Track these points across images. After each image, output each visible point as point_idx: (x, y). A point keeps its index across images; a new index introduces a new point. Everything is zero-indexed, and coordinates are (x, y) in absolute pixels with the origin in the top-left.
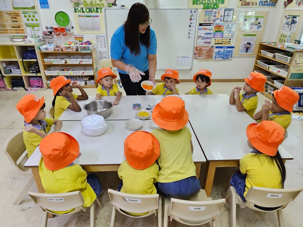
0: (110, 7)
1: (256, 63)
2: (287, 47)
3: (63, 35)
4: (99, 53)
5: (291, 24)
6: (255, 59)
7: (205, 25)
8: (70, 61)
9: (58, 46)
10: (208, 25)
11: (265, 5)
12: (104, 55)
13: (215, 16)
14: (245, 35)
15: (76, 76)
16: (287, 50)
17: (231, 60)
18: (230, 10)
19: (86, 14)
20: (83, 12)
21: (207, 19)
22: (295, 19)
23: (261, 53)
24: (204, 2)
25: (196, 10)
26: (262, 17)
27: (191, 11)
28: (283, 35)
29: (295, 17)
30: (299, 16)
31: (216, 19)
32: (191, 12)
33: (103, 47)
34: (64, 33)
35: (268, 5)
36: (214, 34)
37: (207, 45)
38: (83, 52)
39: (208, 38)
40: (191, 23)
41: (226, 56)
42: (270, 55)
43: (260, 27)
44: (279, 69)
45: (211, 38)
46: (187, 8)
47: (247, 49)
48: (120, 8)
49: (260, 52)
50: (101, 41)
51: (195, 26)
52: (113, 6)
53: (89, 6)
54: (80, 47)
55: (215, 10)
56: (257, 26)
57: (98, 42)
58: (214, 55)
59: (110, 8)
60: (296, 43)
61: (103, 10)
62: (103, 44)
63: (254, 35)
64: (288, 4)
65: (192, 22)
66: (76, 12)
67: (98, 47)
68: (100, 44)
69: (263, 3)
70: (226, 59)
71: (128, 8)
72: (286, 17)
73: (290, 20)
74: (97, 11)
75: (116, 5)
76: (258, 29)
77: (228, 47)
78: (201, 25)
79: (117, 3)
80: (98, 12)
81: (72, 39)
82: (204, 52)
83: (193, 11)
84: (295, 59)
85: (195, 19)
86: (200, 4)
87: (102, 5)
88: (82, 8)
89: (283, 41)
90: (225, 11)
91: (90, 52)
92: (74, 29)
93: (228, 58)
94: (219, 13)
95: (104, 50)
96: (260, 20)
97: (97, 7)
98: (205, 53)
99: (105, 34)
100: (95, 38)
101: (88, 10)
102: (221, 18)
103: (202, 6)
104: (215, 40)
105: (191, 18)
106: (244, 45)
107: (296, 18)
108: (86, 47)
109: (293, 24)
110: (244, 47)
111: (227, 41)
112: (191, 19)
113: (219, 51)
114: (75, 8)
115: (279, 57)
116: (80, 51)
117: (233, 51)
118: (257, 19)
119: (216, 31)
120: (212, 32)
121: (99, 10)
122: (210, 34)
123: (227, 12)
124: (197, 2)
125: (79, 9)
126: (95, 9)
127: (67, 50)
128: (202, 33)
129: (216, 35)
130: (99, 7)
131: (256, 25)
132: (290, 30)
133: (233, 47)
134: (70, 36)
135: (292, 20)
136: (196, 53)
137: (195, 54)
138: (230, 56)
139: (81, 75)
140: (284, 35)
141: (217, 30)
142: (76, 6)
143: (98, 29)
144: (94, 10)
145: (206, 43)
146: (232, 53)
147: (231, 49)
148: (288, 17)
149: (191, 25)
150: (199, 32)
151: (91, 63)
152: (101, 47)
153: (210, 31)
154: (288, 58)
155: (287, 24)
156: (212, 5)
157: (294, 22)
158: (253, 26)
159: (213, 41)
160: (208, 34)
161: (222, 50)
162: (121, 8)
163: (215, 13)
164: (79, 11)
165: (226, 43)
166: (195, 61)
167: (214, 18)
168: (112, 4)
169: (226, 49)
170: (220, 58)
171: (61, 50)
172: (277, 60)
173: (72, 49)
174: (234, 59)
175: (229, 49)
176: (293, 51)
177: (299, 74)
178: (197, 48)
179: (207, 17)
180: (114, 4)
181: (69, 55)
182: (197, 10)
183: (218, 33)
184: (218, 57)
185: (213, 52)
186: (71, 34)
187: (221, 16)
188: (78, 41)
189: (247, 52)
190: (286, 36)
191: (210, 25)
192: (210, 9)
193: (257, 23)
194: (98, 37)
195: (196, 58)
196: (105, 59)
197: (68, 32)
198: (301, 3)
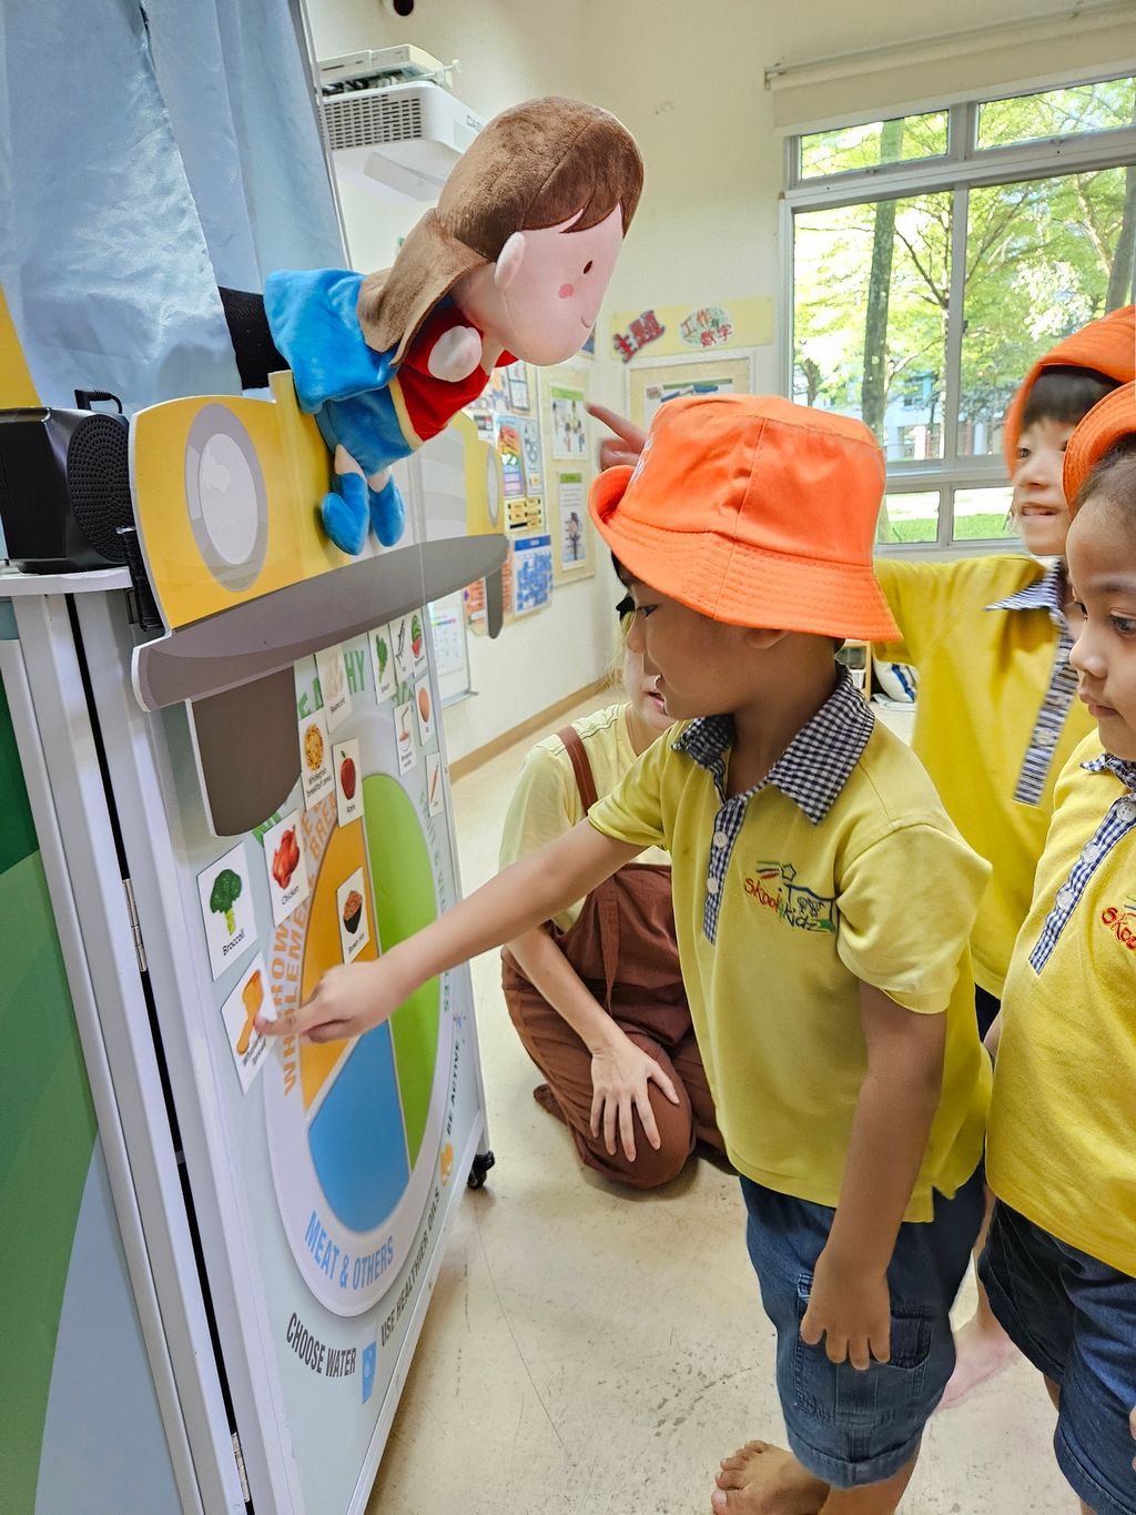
14: (562, 479)
17: (551, 604)
26: (581, 397)
30: (730, 381)
41: (540, 585)
43: (583, 440)
47: (575, 544)
56: (577, 434)
58: (515, 588)
64: (642, 343)
70: (541, 601)
76: (580, 449)
77: (540, 542)
93: (546, 597)
96: (579, 410)
102: (505, 393)
104: (509, 506)
106: (567, 527)
110: (567, 535)
111: (535, 510)
113: (525, 566)
117: (552, 560)
131: (575, 431)
136: (469, 592)
137: (466, 596)
138: (549, 584)
146: (550, 567)
147: (547, 550)
148: (667, 393)
158: (571, 435)
161: (530, 557)
165: (533, 519)
166: (470, 637)
169: (538, 552)
170: (531, 601)
174: (556, 599)
175: (542, 551)
184: (526, 598)
185: (511, 572)
187: (503, 383)
189: (575, 557)
191: (485, 428)
193: (575, 423)
195: (470, 621)
198: (716, 336)
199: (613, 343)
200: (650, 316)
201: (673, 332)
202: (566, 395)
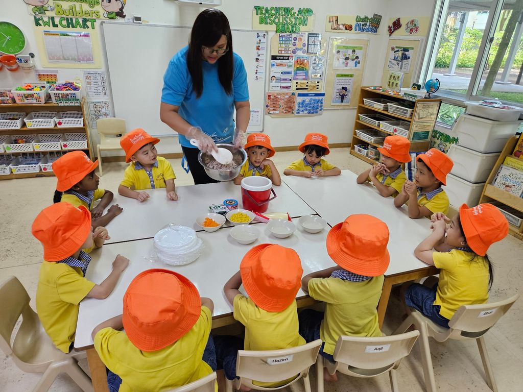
0: (112, 18)
1: (358, 118)
2: (405, 94)
3: (11, 70)
4: (91, 105)
5: (402, 59)
6: (355, 112)
7: (281, 58)
8: (33, 124)
9: (4, 93)
10: (285, 58)
11: (362, 30)
12: (104, 111)
13: (294, 45)
14: (338, 76)
15: (44, 153)
16: (405, 98)
17: (321, 114)
18: (316, 35)
19: (60, 29)
20: (55, 26)
21: (283, 49)
22: (407, 53)
23: (364, 104)
24: (277, 20)
25: (266, 34)
26: (361, 48)
27: (258, 34)
28: (392, 77)
29: (406, 50)
30: (413, 49)
31: (297, 48)
32: (258, 36)
33: (102, 94)
34: (14, 67)
35: (367, 30)
36: (295, 74)
37: (285, 91)
38: (62, 105)
39: (286, 80)
40: (259, 55)
41: (313, 108)
42: (378, 106)
43: (359, 63)
44: (395, 127)
45: (290, 80)
46: (251, 29)
47: (343, 97)
48: (132, 21)
49: (363, 102)
50: (96, 83)
51: (265, 60)
52: (118, 18)
53: (68, 13)
54: (55, 94)
55: (294, 35)
56: (355, 61)
57: (91, 84)
58: (296, 107)
59: (112, 21)
60: (415, 87)
61: (97, 24)
62: (101, 90)
63: (351, 76)
64: (395, 30)
65: (260, 52)
66: (37, 24)
67: (90, 93)
68: (93, 88)
69: (361, 26)
70: (313, 113)
71: (148, 22)
72: (393, 49)
73: (400, 53)
74: (85, 26)
75: (124, 17)
76: (356, 66)
77: (316, 95)
78: (274, 58)
79: (125, 11)
80: (88, 27)
81: (31, 79)
82: (281, 103)
83: (261, 34)
84: (418, 111)
85: (265, 48)
86: (271, 24)
87: (94, 14)
88: (53, 19)
89: (394, 84)
90: (308, 37)
91: (78, 104)
92: (34, 58)
93: (317, 112)
94: (301, 39)
95: (104, 100)
96: (358, 53)
97: (84, 17)
98: (283, 104)
99: (103, 69)
100: (82, 77)
101: (64, 23)
102: (304, 48)
103: (274, 27)
104: (297, 83)
105: (259, 46)
106: (338, 91)
107: (408, 51)
108: (68, 95)
109: (404, 60)
110: (338, 94)
111: (314, 85)
112: (258, 48)
113: (304, 101)
114: (35, 18)
115: (393, 109)
116: (54, 102)
117: (323, 101)
118: (354, 51)
119: (298, 69)
120: (291, 70)
121: (89, 24)
122: (289, 73)
123: (312, 39)
124: (266, 21)
125: (46, 19)
126: (81, 21)
127: (26, 101)
128: (277, 71)
129: (297, 75)
130: (89, 17)
131: (353, 60)
132: (401, 69)
133: (323, 95)
134: (26, 73)
135: (403, 54)
136: (269, 105)
137: (267, 106)
138: (319, 108)
139: (60, 149)
140: (394, 77)
141: (298, 66)
142: (37, 13)
143: (89, 59)
144: (78, 22)
145: (284, 87)
146: (322, 103)
147: (320, 98)
148: (396, 49)
149: (258, 57)
150: (272, 69)
151: (82, 126)
152: (98, 94)
153: (289, 69)
154: (407, 111)
155: (395, 59)
156: (290, 26)
157: (405, 57)
158: (349, 61)
159: (293, 85)
160: (286, 73)
161: (307, 99)
162: (135, 21)
163: (295, 39)
164: (46, 24)
165: (312, 88)
166: (268, 117)
167: (294, 48)
168: (114, 14)
169: (313, 98)
170: (306, 112)
171: (10, 101)
172: (390, 113)
173: (38, 99)
174: (325, 113)
175: (317, 98)
176: (414, 100)
177: (423, 133)
178: (269, 96)
179: (284, 46)
180: (120, 14)
181: (27, 111)
182: (268, 34)
183: (301, 72)
184: (303, 111)
185: (294, 102)
186: (29, 68)
187: (304, 45)
188: (45, 82)
189: (342, 101)
190: (398, 77)
191: (288, 59)
192: (288, 33)
193: (355, 57)
194: (89, 75)
195: (269, 113)
196: (105, 118)
197: (22, 64)
198: (414, 30)
199: (387, 28)
200: (398, 20)
201: (403, 27)
202: (348, 48)
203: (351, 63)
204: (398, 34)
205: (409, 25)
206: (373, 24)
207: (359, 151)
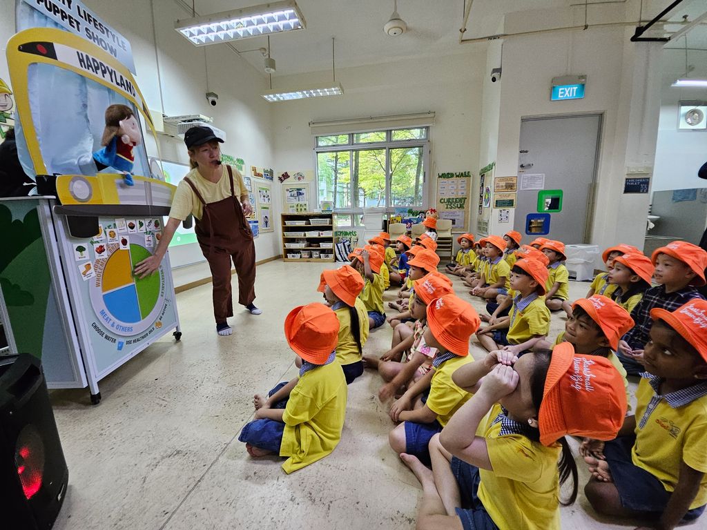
1: (284, 235)
5: (298, 195)
11: (267, 178)
14: (262, 208)
16: (323, 213)
22: (301, 191)
26: (268, 190)
28: (299, 206)
29: (298, 189)
30: (305, 188)
35: (269, 178)
42: (301, 223)
43: (270, 200)
44: (320, 232)
47: (266, 223)
49: (285, 224)
63: (267, 208)
64: (285, 179)
69: (266, 176)
72: (287, 190)
73: (295, 192)
76: (268, 201)
77: (255, 222)
89: (303, 209)
96: (268, 193)
109: (300, 196)
115: (315, 222)
118: (266, 191)
131: (267, 197)
132: (299, 201)
133: (257, 222)
135: (298, 192)
138: (257, 232)
140: (301, 205)
146: (258, 228)
147: (257, 224)
148: (290, 190)
155: (291, 196)
157: (300, 194)
169: (254, 224)
172: (313, 225)
174: (260, 235)
176: (329, 214)
189: (267, 226)
190: (305, 204)
198: (301, 178)
199: (278, 179)
200: (286, 173)
201: (292, 177)
202: (263, 189)
203: (266, 199)
204: (286, 182)
205: (296, 175)
206: (269, 175)
207: (293, 256)
